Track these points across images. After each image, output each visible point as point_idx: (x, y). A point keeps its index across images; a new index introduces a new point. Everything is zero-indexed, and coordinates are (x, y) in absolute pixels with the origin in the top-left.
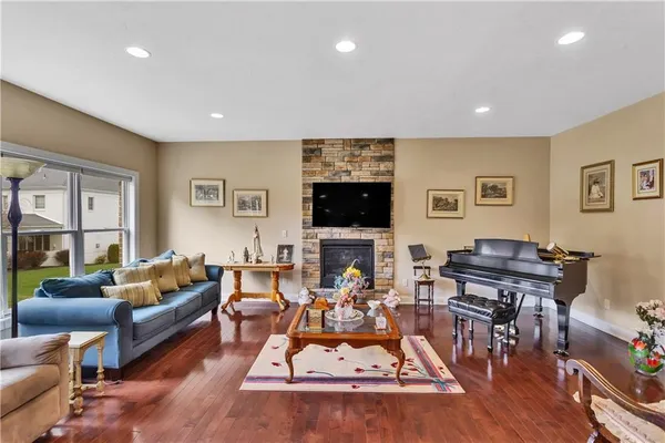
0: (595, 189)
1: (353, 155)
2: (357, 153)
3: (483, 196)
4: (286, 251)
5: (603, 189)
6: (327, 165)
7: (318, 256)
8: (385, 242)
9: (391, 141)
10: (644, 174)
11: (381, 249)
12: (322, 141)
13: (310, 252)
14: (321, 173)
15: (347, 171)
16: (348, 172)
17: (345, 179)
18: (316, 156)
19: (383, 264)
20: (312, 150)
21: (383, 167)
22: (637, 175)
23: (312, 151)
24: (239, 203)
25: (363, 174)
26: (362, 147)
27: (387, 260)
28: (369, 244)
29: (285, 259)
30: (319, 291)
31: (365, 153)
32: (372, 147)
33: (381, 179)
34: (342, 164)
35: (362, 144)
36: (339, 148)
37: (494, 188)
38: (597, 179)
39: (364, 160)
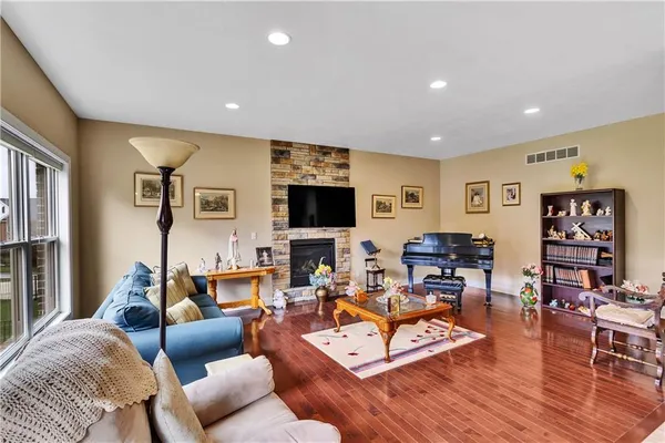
0: (476, 198)
1: (317, 161)
2: (321, 159)
3: (407, 201)
4: (265, 254)
5: (482, 199)
6: (296, 168)
7: (288, 257)
8: (344, 240)
9: (347, 151)
10: (509, 190)
11: (341, 246)
12: (289, 144)
13: (281, 253)
14: (290, 174)
15: (312, 175)
16: (314, 176)
17: (311, 182)
18: (286, 159)
19: (342, 260)
20: (280, 151)
21: (341, 173)
22: (505, 191)
23: (282, 153)
24: (202, 204)
25: (325, 178)
26: (325, 154)
27: (346, 255)
28: (330, 243)
29: (266, 263)
30: (289, 290)
31: (327, 159)
32: (333, 155)
33: (340, 184)
34: (309, 168)
35: (325, 150)
36: (306, 152)
37: (412, 195)
38: (476, 191)
39: (327, 165)
